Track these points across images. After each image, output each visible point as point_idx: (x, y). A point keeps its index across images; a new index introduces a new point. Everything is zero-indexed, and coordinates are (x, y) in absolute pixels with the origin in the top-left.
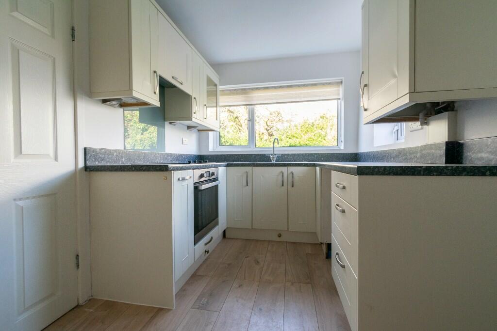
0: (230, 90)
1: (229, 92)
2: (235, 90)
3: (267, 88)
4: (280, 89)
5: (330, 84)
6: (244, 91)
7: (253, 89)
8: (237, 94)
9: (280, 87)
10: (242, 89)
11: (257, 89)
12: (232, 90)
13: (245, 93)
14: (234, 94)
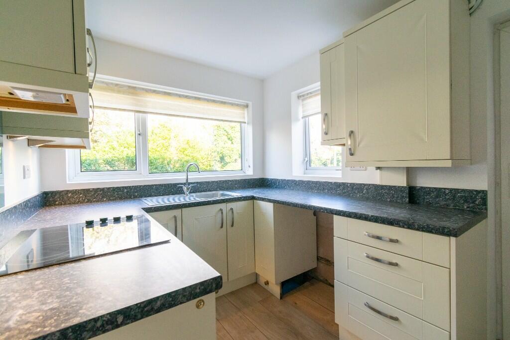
0: (107, 84)
1: (105, 85)
2: (117, 85)
3: (169, 94)
4: (185, 100)
5: (237, 105)
6: (133, 90)
7: (148, 91)
8: (119, 92)
9: (186, 97)
10: (129, 87)
11: (154, 91)
12: (112, 84)
13: (133, 94)
14: (113, 91)
